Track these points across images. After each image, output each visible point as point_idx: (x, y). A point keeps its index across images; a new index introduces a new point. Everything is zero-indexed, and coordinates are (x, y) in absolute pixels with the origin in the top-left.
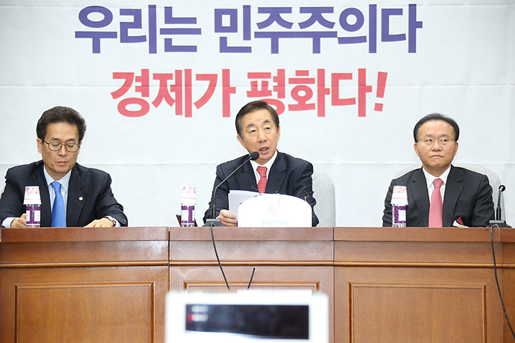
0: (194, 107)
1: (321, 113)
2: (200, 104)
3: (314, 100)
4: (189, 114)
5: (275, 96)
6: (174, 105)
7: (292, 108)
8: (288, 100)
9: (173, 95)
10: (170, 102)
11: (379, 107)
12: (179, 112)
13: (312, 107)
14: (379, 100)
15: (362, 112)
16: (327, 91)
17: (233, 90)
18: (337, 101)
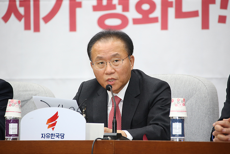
0: (42, 22)
1: (165, 26)
2: (47, 19)
3: (157, 13)
4: (37, 29)
5: (119, 9)
6: (23, 20)
7: (136, 21)
8: (132, 14)
9: (22, 10)
10: (19, 17)
11: (222, 19)
12: (27, 27)
13: (155, 20)
14: (223, 12)
15: (205, 25)
16: (170, 5)
17: (79, 5)
18: (180, 14)
